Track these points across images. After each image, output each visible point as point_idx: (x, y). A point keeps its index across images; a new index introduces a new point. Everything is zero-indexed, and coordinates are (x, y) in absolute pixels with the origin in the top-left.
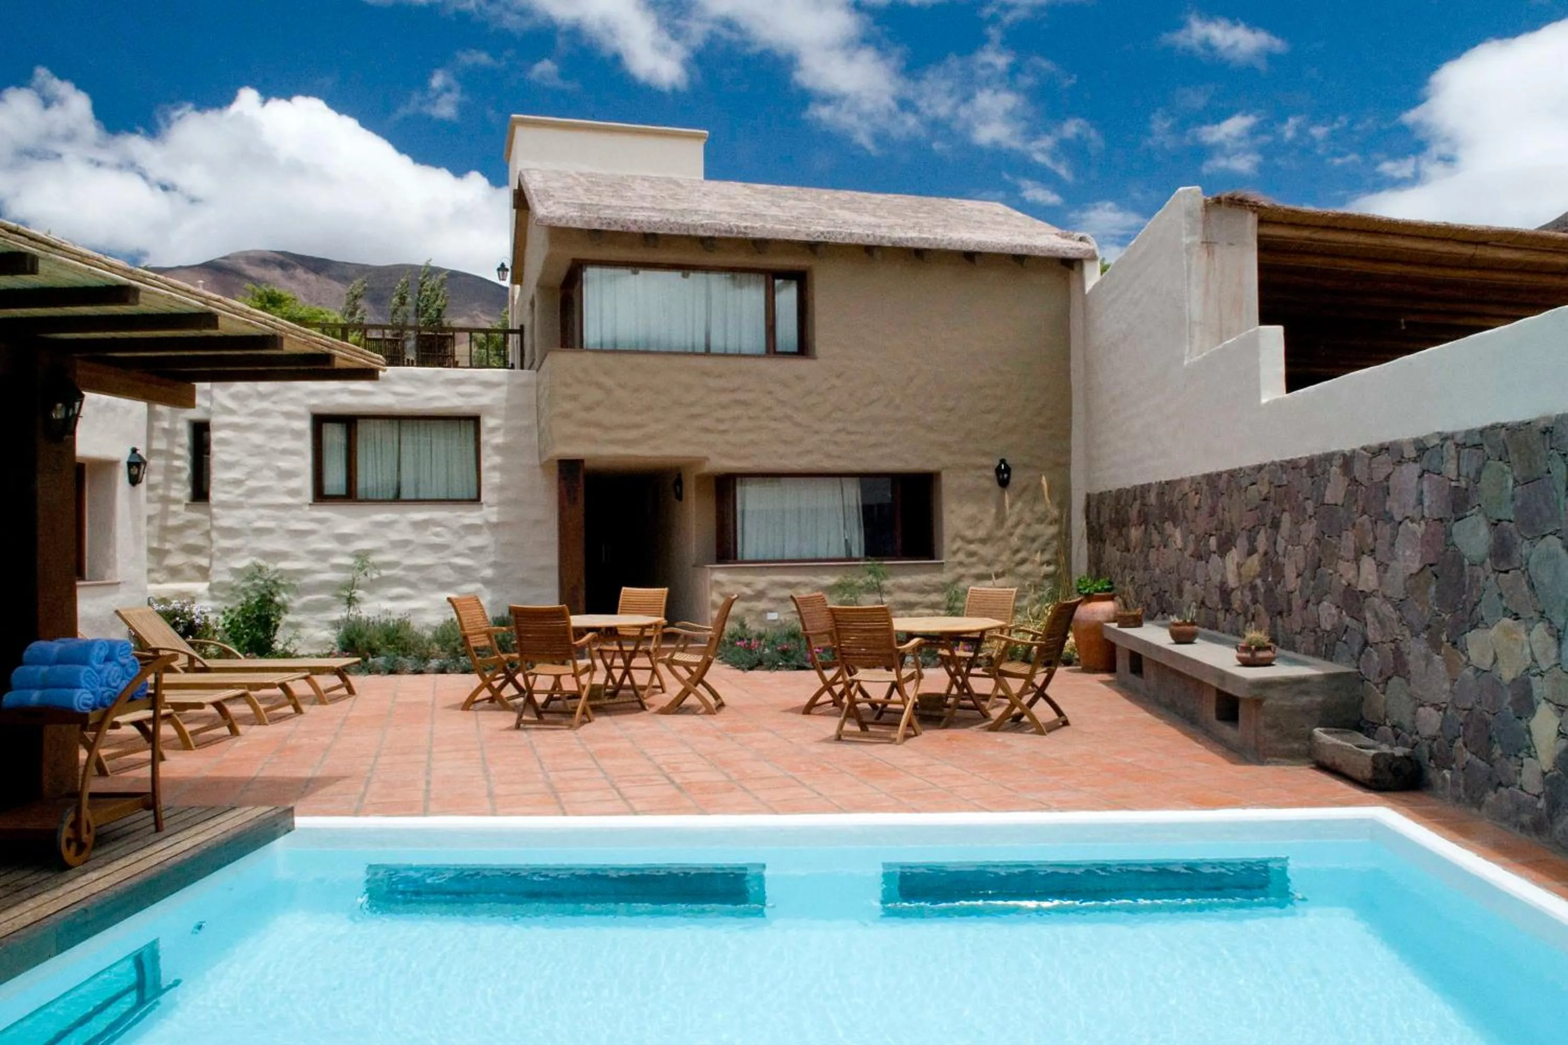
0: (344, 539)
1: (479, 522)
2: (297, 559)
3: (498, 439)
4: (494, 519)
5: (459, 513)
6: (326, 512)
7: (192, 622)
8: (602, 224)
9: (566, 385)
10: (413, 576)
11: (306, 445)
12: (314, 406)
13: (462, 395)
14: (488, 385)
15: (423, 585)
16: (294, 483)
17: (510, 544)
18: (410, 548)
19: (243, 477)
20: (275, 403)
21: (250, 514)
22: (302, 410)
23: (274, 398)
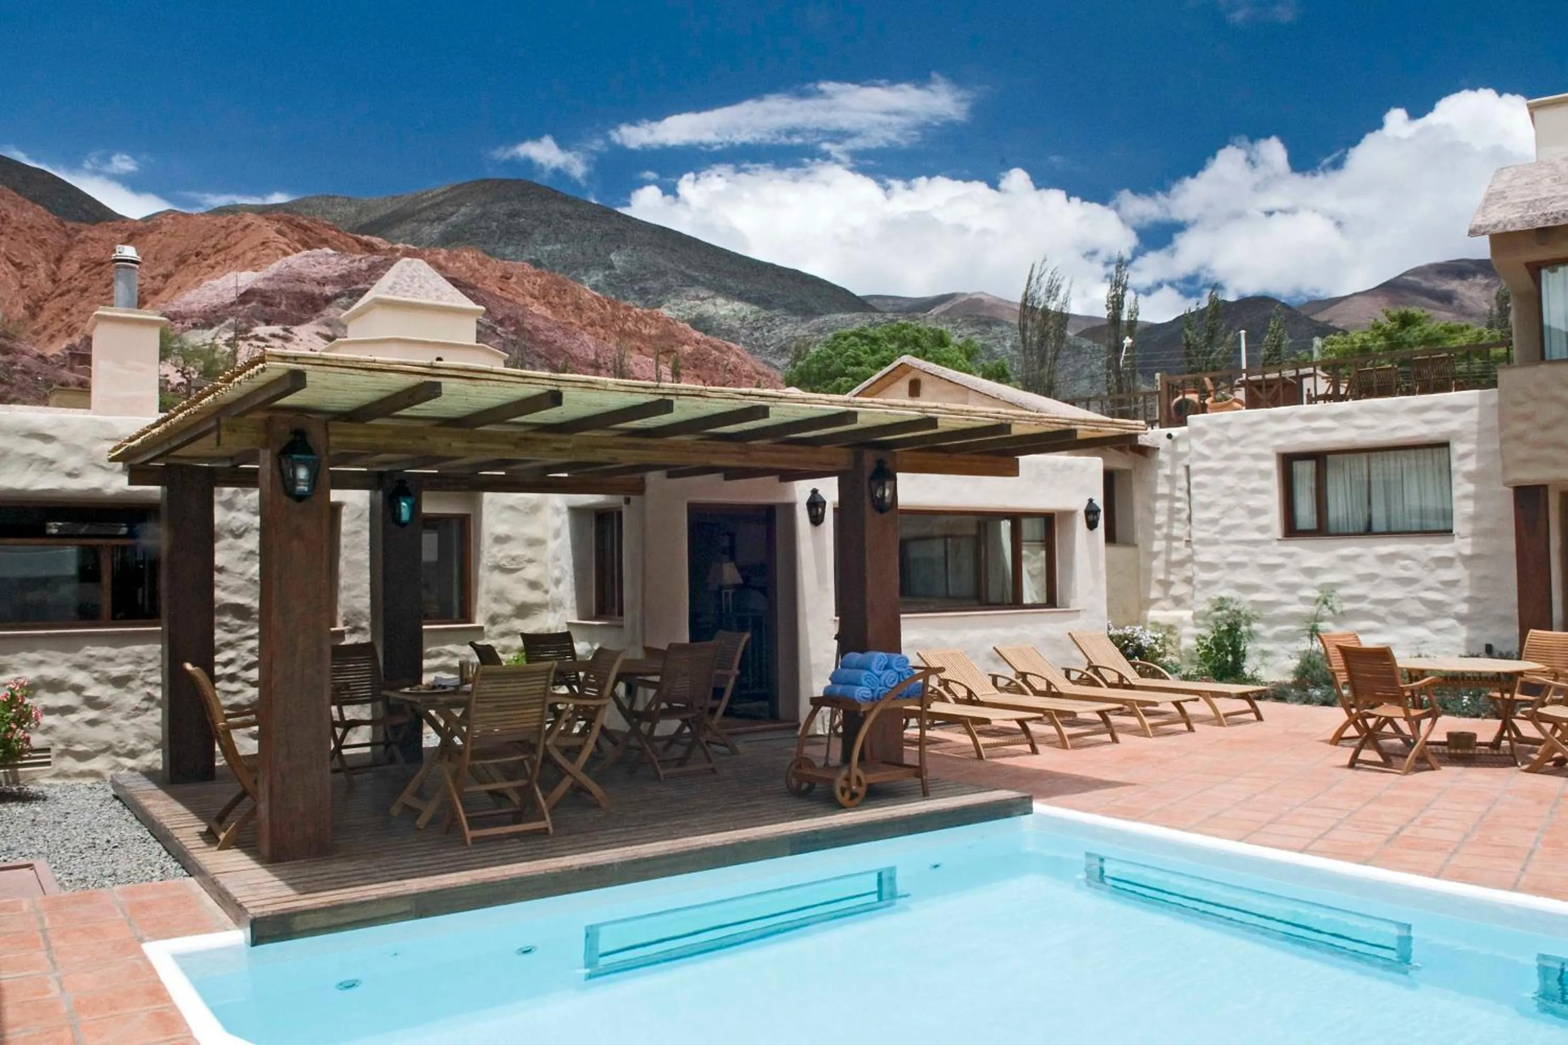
0: (1311, 572)
1: (1451, 554)
2: (1268, 590)
3: (1470, 465)
4: (1467, 551)
5: (1428, 546)
6: (1295, 547)
7: (1140, 646)
8: (1547, 220)
9: (1518, 404)
10: (1381, 610)
11: (1273, 485)
12: (1279, 446)
13: (1427, 422)
14: (1457, 409)
15: (1390, 619)
16: (1263, 520)
17: (1485, 577)
18: (1377, 581)
19: (1217, 516)
20: (1243, 446)
21: (1226, 550)
22: (1269, 452)
23: (1243, 442)
